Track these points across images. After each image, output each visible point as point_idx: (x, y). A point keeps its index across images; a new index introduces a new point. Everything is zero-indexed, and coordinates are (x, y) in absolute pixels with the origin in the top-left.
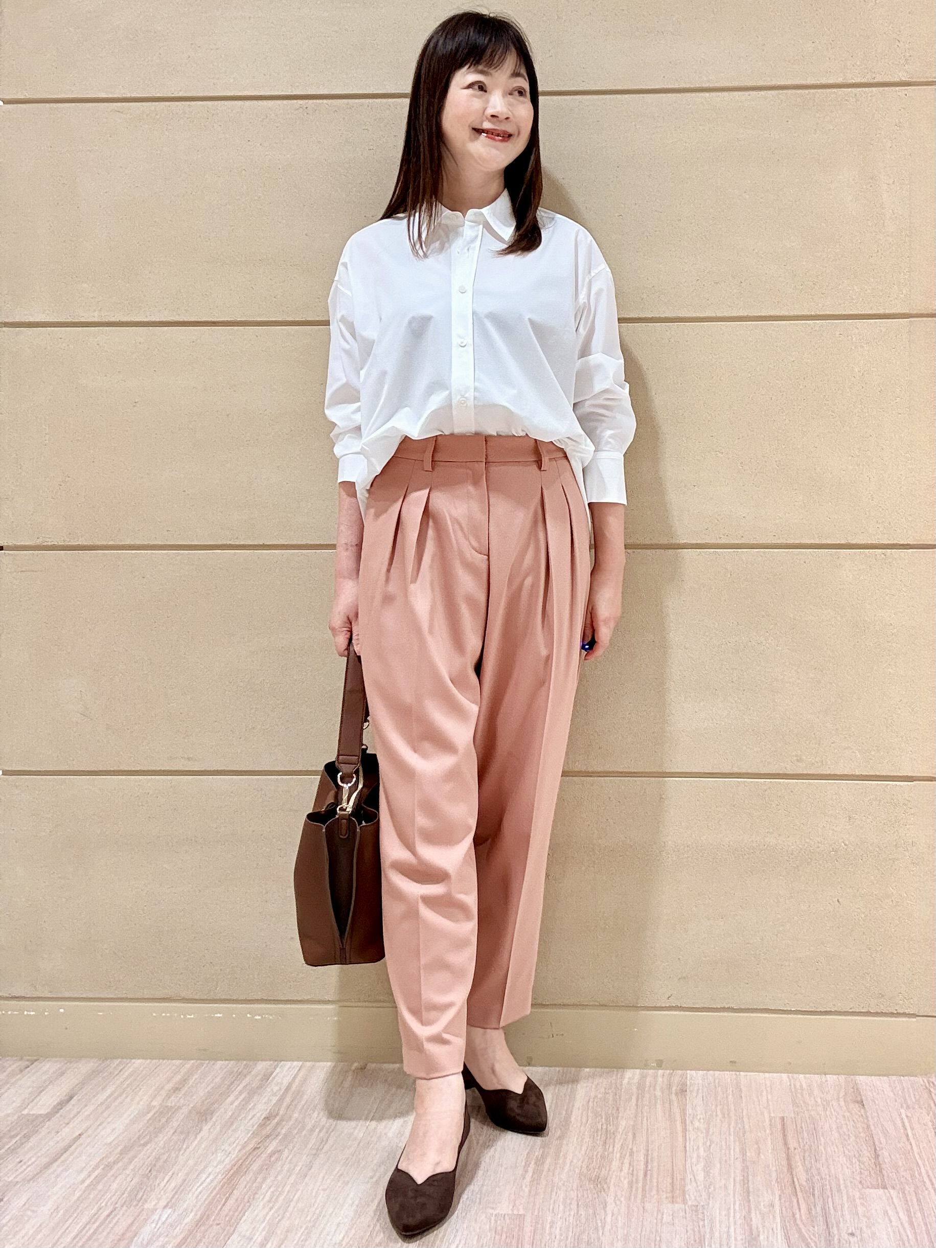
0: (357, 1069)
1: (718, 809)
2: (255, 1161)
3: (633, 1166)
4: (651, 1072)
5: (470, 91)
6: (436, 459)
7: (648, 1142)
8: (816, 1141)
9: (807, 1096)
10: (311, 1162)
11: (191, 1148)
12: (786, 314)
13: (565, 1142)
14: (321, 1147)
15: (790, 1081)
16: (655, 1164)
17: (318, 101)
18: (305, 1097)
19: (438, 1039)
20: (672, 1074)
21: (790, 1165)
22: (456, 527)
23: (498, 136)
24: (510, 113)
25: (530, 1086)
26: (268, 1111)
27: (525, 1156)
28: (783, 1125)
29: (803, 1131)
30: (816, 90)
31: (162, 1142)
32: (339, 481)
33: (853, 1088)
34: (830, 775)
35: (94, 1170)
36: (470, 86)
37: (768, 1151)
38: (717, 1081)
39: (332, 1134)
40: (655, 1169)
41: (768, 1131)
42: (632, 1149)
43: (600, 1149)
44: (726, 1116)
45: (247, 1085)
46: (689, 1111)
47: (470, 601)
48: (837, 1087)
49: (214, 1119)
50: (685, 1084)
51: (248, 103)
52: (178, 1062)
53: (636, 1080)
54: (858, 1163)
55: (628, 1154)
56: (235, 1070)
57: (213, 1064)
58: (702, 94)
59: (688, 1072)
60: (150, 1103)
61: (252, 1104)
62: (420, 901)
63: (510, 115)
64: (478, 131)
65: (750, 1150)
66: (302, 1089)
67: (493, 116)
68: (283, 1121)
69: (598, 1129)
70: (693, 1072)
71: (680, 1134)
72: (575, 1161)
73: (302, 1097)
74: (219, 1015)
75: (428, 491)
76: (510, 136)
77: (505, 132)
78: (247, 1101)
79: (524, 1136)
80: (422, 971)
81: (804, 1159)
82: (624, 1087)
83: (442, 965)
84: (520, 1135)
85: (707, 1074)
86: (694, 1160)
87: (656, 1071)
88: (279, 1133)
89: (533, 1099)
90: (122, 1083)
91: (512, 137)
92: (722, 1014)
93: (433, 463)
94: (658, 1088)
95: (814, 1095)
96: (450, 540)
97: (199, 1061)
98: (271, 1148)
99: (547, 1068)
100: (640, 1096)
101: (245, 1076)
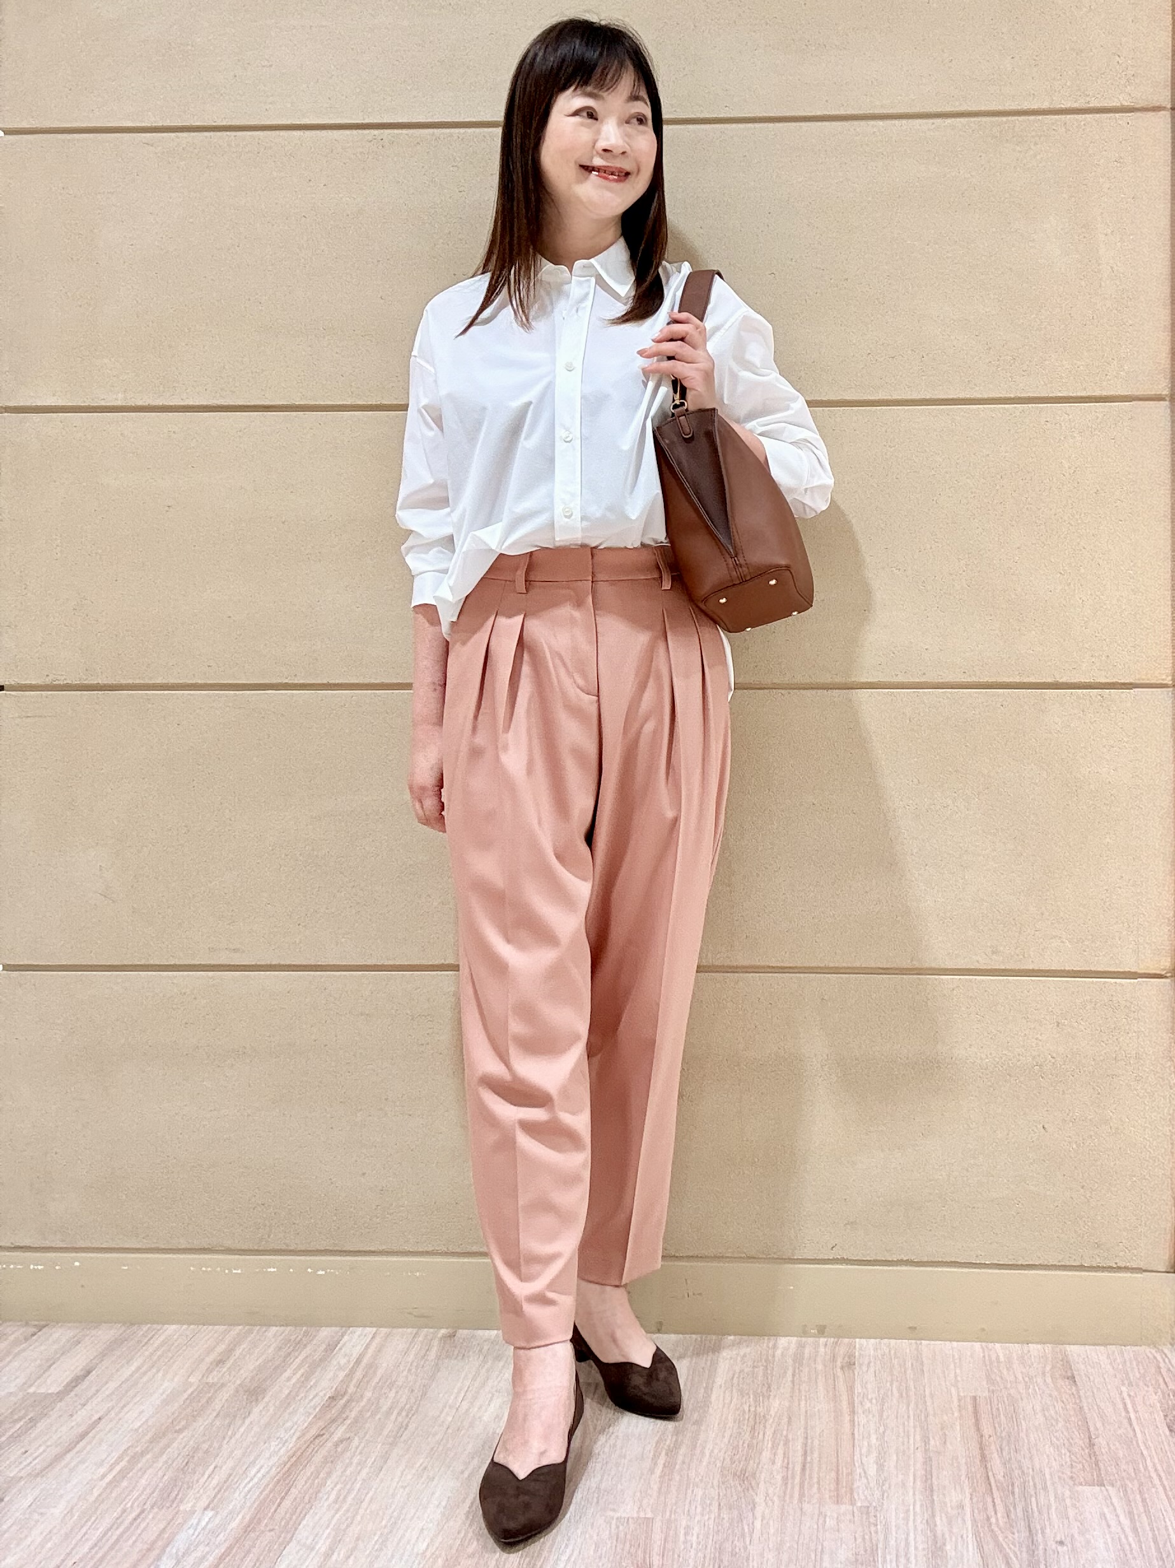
0: (444, 1337)
1: (894, 1013)
2: (317, 1452)
3: (788, 1458)
4: (810, 1340)
5: (577, 119)
6: (532, 578)
7: (806, 1428)
8: (1016, 1428)
9: (1005, 1372)
10: (386, 1452)
11: (238, 1436)
12: (979, 396)
13: (703, 1428)
14: (399, 1435)
15: (984, 1352)
16: (816, 1455)
17: (396, 131)
18: (380, 1372)
19: (541, 1299)
20: (837, 1343)
21: (983, 1458)
22: (557, 661)
23: (612, 174)
24: (626, 145)
25: (659, 1358)
26: (334, 1389)
27: (654, 1445)
28: (975, 1407)
29: (1000, 1414)
30: (1016, 118)
31: (202, 1428)
32: (413, 605)
33: (1062, 1360)
34: (1033, 970)
35: (117, 1463)
36: (576, 113)
37: (956, 1439)
38: (893, 1352)
39: (413, 1418)
40: (816, 1461)
41: (956, 1414)
42: (786, 1436)
43: (747, 1436)
44: (904, 1395)
45: (307, 1357)
46: (858, 1389)
47: (578, 754)
48: (1042, 1360)
49: (266, 1399)
50: (851, 1356)
51: (308, 133)
52: (222, 1328)
53: (792, 1351)
54: (1068, 1454)
55: (782, 1443)
56: (293, 1338)
57: (265, 1331)
58: (872, 123)
59: (857, 1340)
60: (187, 1380)
61: (314, 1381)
62: (517, 1126)
63: (627, 149)
64: (588, 169)
65: (934, 1438)
66: (376, 1362)
67: (605, 150)
68: (353, 1401)
69: (744, 1412)
70: (862, 1340)
71: (847, 1418)
72: (716, 1451)
73: (375, 1372)
74: (272, 1270)
75: (522, 616)
76: (627, 174)
77: (620, 170)
78: (307, 1377)
79: (652, 1420)
80: (521, 1215)
81: (1001, 1449)
82: (776, 1359)
83: (545, 1206)
84: (647, 1419)
85: (880, 1343)
86: (864, 1450)
87: (817, 1339)
88: (347, 1416)
89: (662, 1375)
90: (152, 1354)
91: (630, 176)
92: (899, 1268)
93: (528, 583)
94: (819, 1360)
95: (1013, 1369)
96: (550, 680)
97: (247, 1327)
98: (336, 1437)
99: (681, 1336)
100: (797, 1371)
101: (305, 1346)
